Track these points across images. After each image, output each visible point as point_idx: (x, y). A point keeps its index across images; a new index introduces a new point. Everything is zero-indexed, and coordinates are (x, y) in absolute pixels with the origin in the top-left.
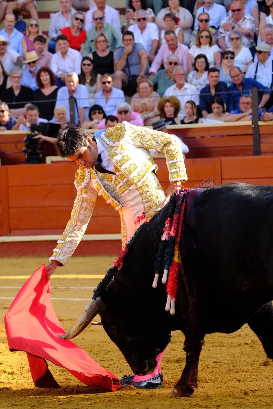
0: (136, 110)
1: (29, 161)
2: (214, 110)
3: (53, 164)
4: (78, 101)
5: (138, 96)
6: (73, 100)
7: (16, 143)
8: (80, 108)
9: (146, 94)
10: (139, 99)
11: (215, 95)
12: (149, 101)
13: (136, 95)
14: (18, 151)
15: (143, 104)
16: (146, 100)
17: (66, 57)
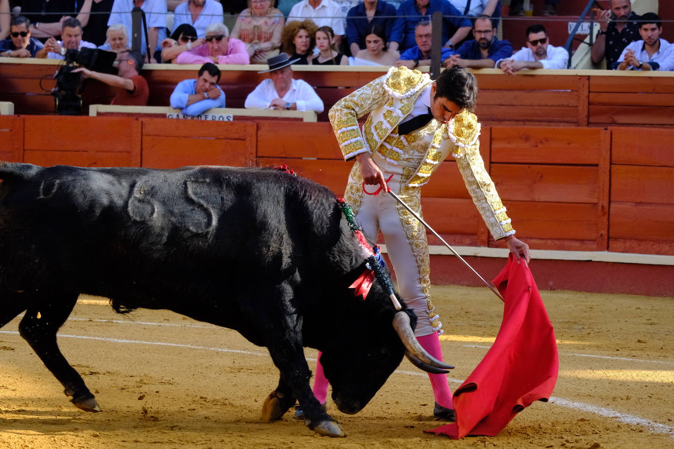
0: (242, 37)
1: (61, 110)
2: (368, 45)
3: (100, 118)
4: (147, 16)
5: (249, 14)
6: (140, 14)
7: (41, 79)
8: (149, 28)
9: (262, 11)
10: (249, 19)
11: (374, 20)
12: (266, 23)
13: (245, 12)
14: (44, 92)
15: (255, 27)
16: (260, 22)
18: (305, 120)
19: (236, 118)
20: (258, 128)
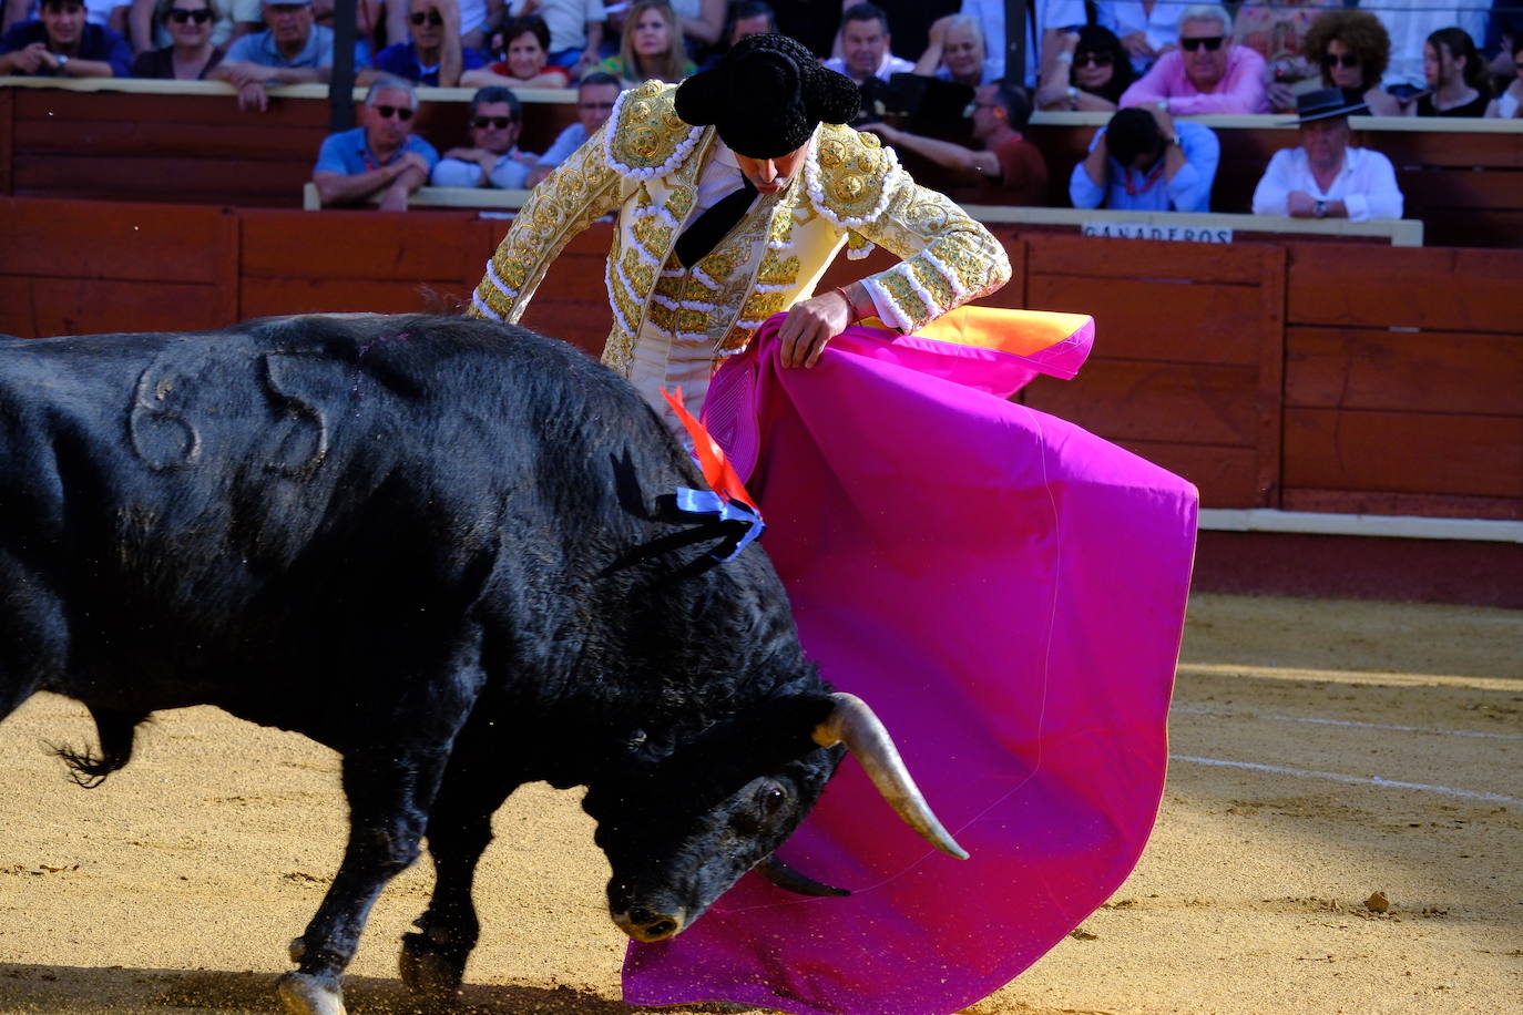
4: (1039, 3)
10: (1265, 10)
12: (1303, 16)
16: (1290, 15)
18: (1397, 242)
19: (1239, 236)
20: (1290, 259)
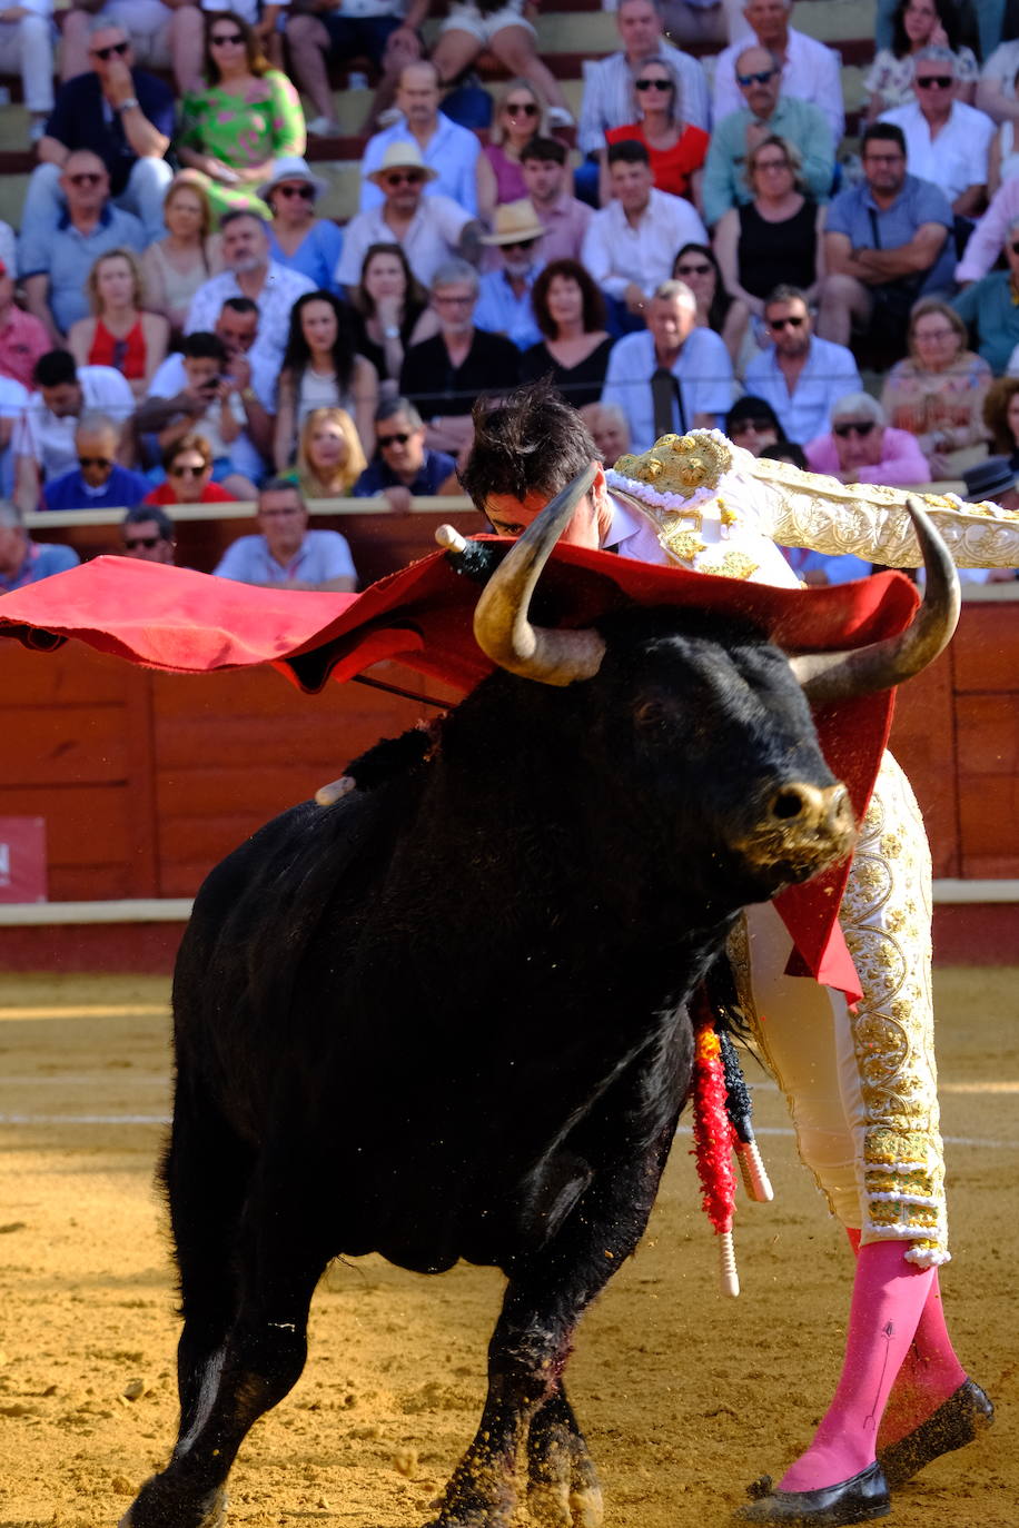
0: (900, 423)
5: (911, 372)
6: (669, 384)
10: (914, 381)
15: (928, 397)
17: (643, 224)
